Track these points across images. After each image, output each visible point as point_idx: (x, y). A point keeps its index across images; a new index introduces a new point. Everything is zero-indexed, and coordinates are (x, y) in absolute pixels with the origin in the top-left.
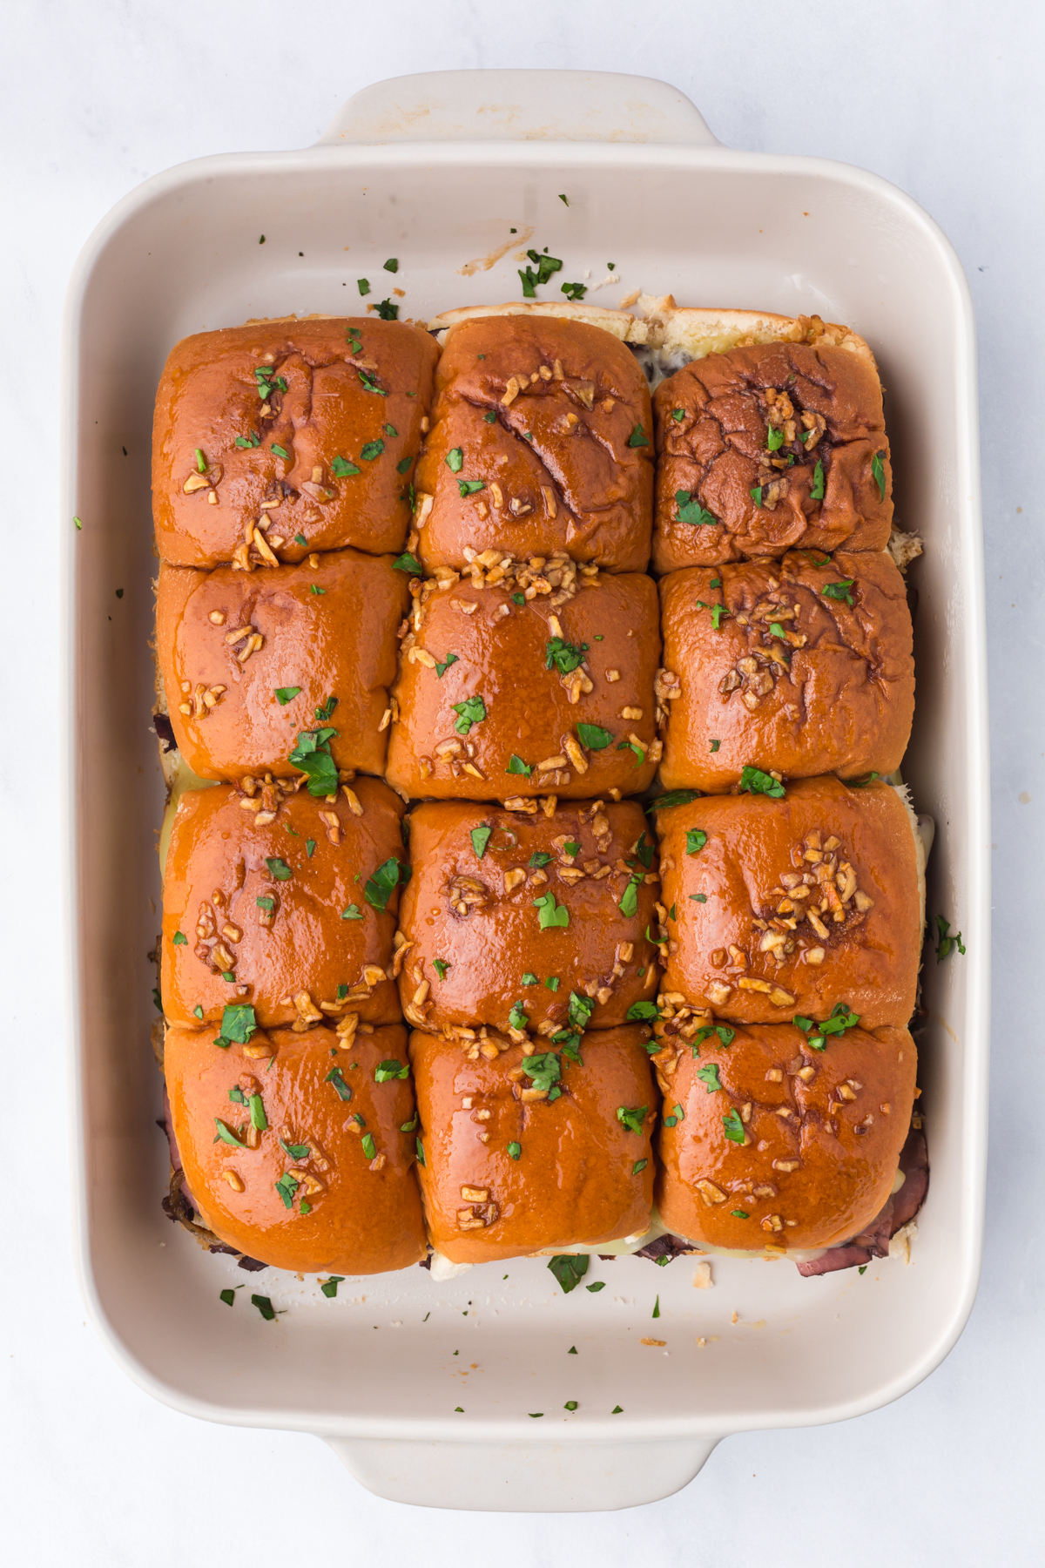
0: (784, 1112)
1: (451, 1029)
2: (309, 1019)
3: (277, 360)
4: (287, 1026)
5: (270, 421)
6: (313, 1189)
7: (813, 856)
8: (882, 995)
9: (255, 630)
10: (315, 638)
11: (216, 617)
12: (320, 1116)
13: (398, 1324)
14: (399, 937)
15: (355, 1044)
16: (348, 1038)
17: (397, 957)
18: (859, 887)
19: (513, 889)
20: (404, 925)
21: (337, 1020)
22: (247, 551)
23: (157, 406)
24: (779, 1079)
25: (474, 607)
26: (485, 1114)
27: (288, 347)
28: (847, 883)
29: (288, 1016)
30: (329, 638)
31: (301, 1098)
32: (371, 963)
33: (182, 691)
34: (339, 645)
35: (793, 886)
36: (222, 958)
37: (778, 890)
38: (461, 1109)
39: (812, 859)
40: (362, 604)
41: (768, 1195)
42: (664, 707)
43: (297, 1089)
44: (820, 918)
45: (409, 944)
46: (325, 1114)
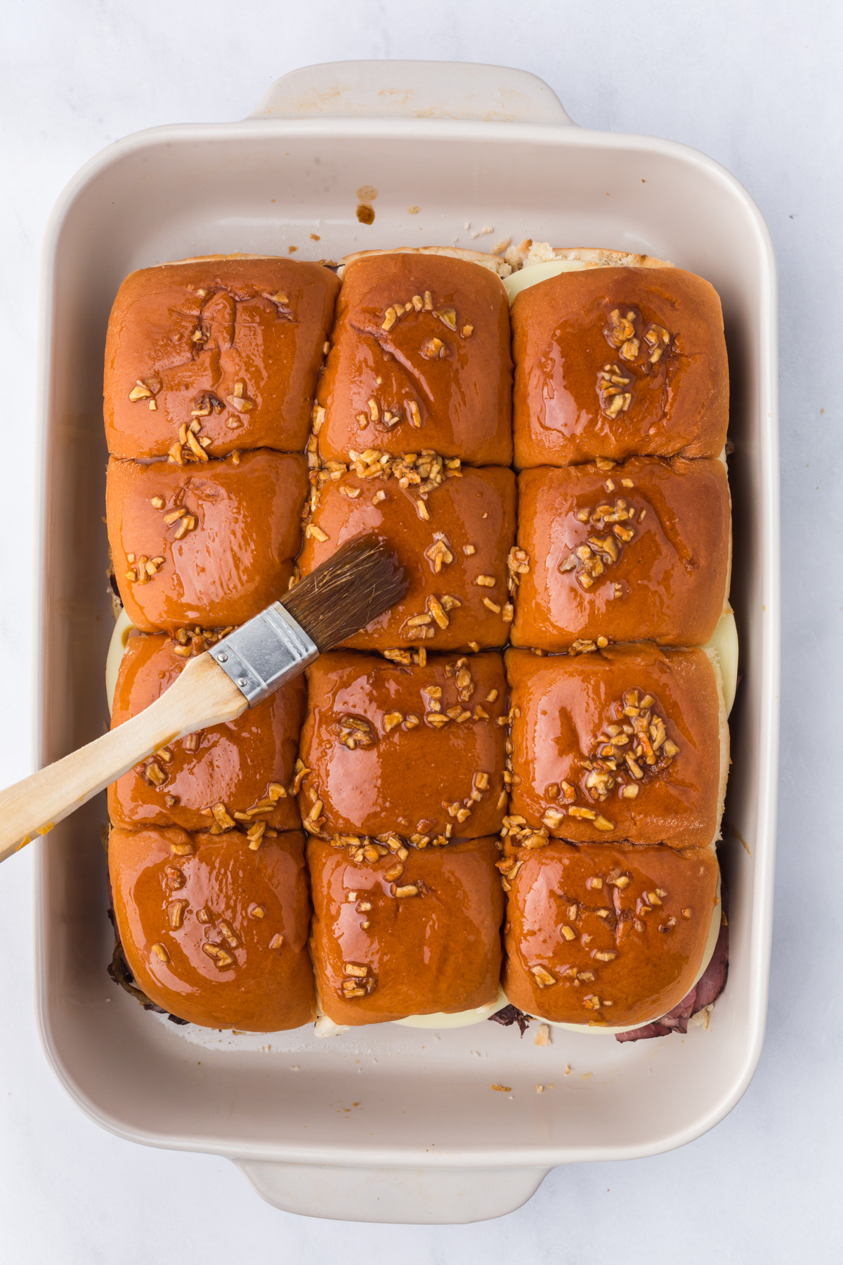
0: (603, 913)
1: (340, 838)
2: (225, 826)
3: (208, 294)
4: (205, 830)
5: (202, 345)
6: (224, 961)
7: (631, 711)
8: (686, 823)
9: (188, 513)
10: (236, 520)
11: (156, 502)
12: (232, 902)
13: (296, 1069)
14: (300, 764)
15: (261, 847)
16: (256, 841)
17: (297, 779)
18: (668, 736)
19: (392, 729)
20: (304, 755)
21: (246, 826)
22: (180, 449)
23: (109, 328)
24: (600, 886)
25: (357, 492)
26: (366, 906)
27: (217, 283)
28: (658, 733)
29: (208, 823)
30: (249, 520)
31: (217, 888)
32: (275, 782)
33: (128, 561)
34: (256, 525)
35: (615, 734)
36: (156, 775)
37: (602, 738)
38: (347, 901)
39: (630, 714)
40: (275, 492)
41: (589, 979)
42: (514, 577)
43: (213, 880)
44: (636, 761)
45: (308, 770)
46: (235, 901)
